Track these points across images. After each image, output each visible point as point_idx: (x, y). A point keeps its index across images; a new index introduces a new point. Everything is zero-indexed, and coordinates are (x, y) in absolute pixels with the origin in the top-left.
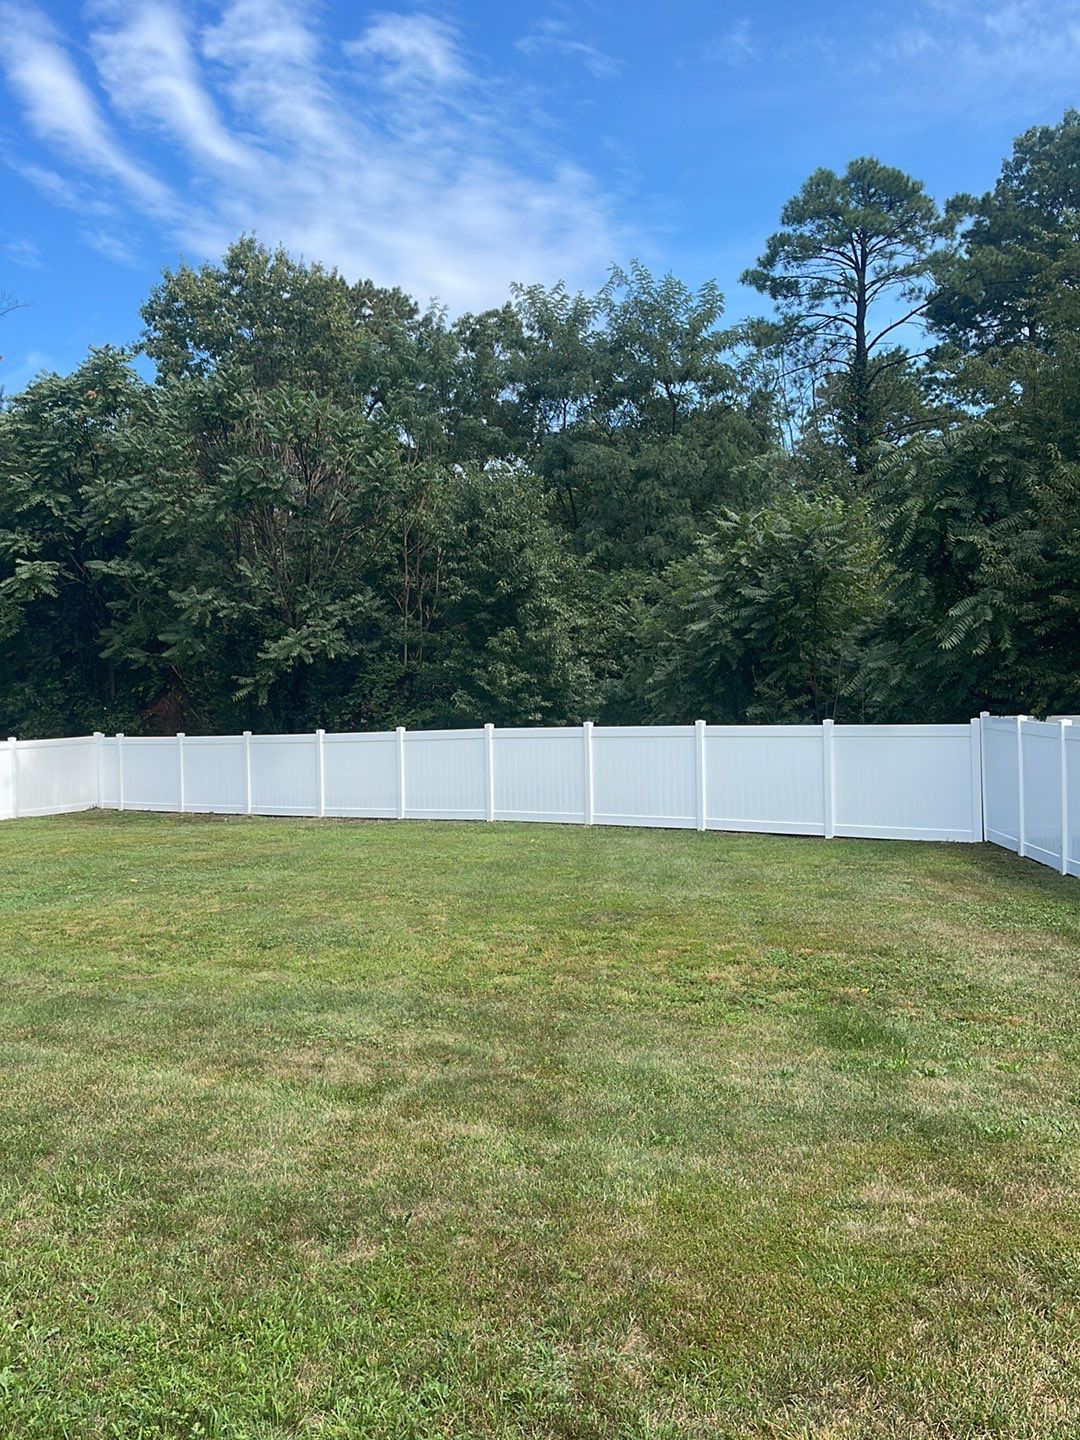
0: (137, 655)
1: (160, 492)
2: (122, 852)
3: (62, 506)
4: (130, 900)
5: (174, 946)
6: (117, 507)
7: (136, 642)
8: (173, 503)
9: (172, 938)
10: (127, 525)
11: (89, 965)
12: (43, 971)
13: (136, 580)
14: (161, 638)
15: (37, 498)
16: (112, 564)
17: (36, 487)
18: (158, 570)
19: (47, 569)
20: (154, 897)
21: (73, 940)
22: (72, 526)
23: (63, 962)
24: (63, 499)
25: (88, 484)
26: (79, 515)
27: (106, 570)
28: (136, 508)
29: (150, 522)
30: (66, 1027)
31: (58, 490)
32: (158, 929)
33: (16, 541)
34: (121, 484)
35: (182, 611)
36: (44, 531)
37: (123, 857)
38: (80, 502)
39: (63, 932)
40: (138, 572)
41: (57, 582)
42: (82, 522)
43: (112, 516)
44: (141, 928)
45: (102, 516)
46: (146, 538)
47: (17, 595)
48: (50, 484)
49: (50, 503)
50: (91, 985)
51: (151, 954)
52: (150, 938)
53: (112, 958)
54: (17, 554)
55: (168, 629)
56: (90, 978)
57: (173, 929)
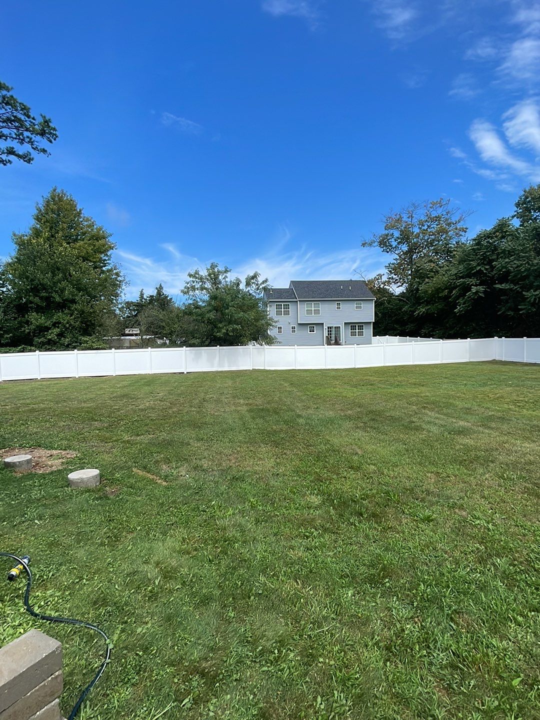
0: (511, 313)
1: (521, 261)
2: (505, 373)
3: (486, 269)
4: (509, 389)
5: (527, 405)
6: (506, 267)
7: (510, 309)
8: (525, 264)
9: (526, 402)
10: (508, 272)
11: (498, 407)
12: (483, 407)
13: (511, 289)
14: (519, 307)
15: (478, 268)
16: (503, 285)
17: (478, 265)
18: (519, 286)
19: (481, 288)
20: (518, 388)
21: (492, 399)
22: (490, 275)
23: (489, 405)
24: (487, 267)
25: (496, 261)
26: (492, 271)
27: (501, 287)
28: (511, 267)
29: (517, 270)
30: (493, 425)
31: (486, 265)
32: (521, 399)
33: (472, 281)
34: (507, 260)
35: (527, 298)
36: (481, 277)
37: (506, 375)
38: (492, 268)
39: (488, 396)
40: (512, 287)
41: (485, 292)
42: (493, 273)
43: (503, 270)
44: (515, 398)
45: (501, 270)
46: (515, 276)
47: (472, 297)
48: (483, 263)
49: (483, 269)
50: (500, 413)
51: (519, 406)
52: (518, 401)
53: (506, 406)
54: (472, 285)
55: (522, 304)
56: (499, 411)
57: (526, 399)
